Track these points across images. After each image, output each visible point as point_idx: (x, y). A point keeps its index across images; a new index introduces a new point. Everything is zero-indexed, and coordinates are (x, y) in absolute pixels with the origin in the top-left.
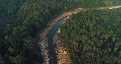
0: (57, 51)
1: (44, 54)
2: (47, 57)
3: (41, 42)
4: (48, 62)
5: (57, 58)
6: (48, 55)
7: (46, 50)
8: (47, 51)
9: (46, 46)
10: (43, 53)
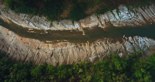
0: (99, 43)
1: (93, 19)
2: (84, 26)
3: (127, 12)
4: (74, 28)
5: (82, 44)
6: (90, 27)
7: (103, 23)
8: (102, 25)
9: (114, 22)
10: (97, 18)
